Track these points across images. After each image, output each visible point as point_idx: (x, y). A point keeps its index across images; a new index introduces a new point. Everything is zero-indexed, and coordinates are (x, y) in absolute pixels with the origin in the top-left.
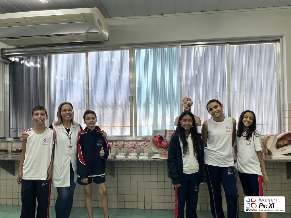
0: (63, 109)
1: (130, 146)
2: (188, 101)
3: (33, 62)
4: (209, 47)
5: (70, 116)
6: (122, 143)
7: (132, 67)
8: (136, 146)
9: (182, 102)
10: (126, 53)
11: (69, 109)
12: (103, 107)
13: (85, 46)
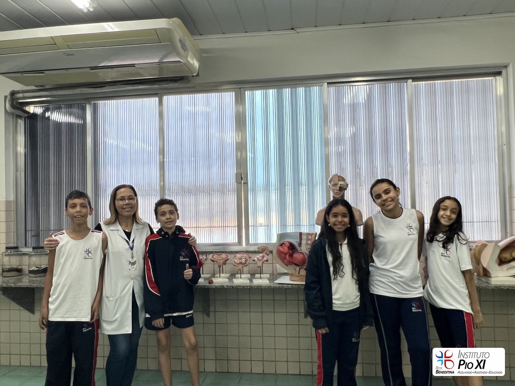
0: (118, 197)
1: (238, 262)
2: (339, 181)
3: (65, 114)
4: (377, 86)
5: (131, 208)
6: (224, 256)
7: (240, 122)
8: (248, 262)
9: (329, 184)
10: (229, 97)
11: (130, 196)
12: (190, 192)
13: (159, 85)
